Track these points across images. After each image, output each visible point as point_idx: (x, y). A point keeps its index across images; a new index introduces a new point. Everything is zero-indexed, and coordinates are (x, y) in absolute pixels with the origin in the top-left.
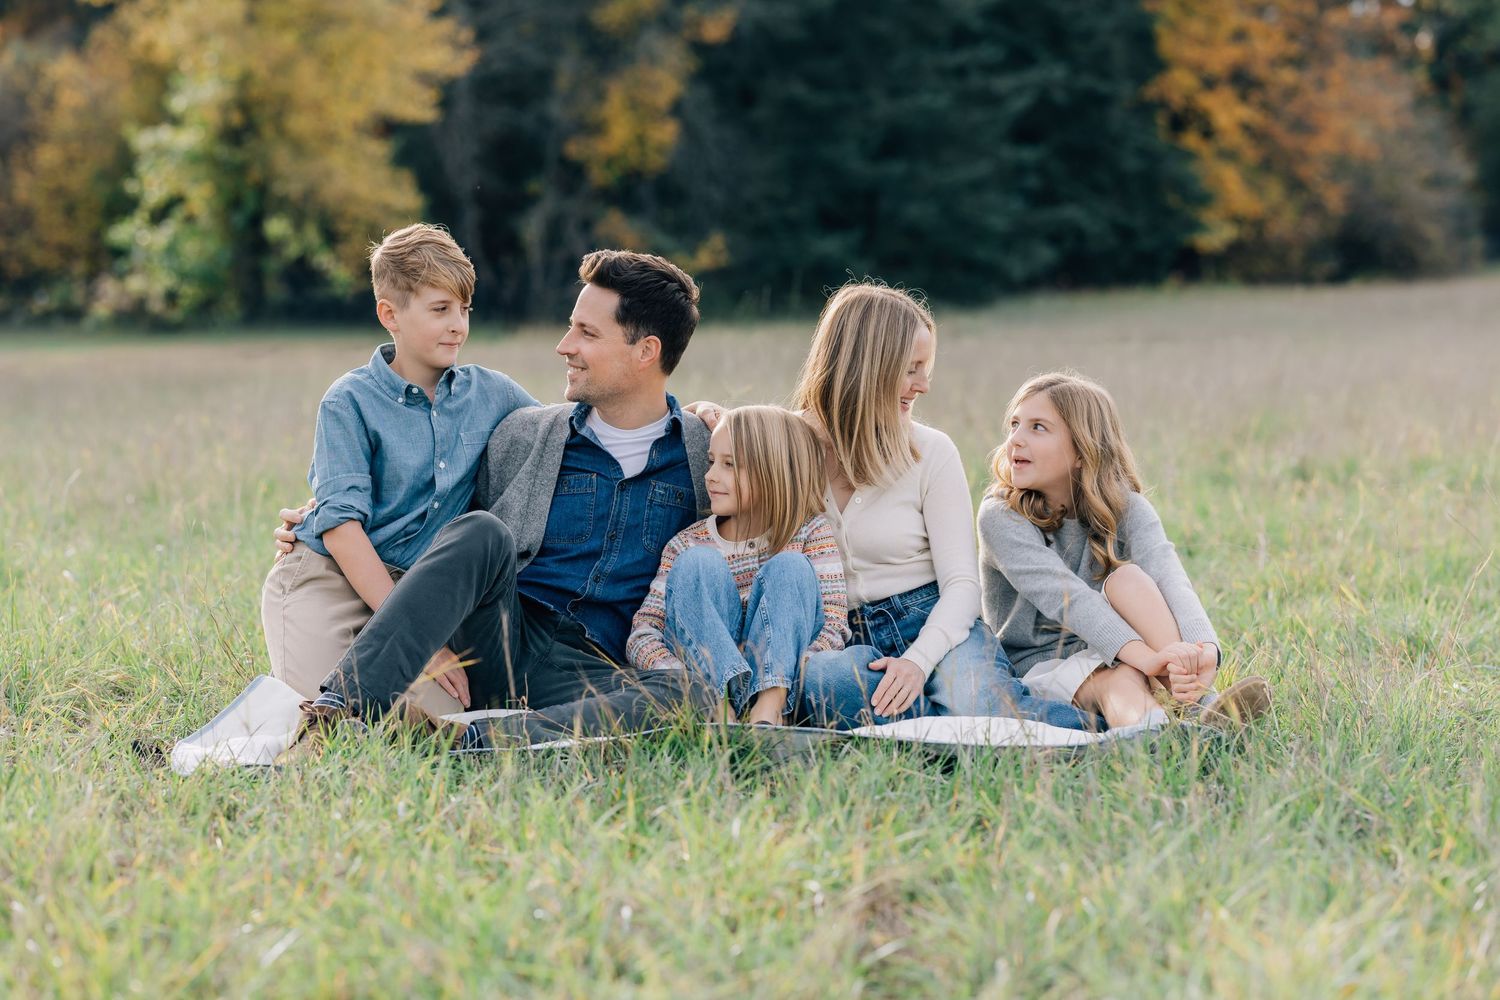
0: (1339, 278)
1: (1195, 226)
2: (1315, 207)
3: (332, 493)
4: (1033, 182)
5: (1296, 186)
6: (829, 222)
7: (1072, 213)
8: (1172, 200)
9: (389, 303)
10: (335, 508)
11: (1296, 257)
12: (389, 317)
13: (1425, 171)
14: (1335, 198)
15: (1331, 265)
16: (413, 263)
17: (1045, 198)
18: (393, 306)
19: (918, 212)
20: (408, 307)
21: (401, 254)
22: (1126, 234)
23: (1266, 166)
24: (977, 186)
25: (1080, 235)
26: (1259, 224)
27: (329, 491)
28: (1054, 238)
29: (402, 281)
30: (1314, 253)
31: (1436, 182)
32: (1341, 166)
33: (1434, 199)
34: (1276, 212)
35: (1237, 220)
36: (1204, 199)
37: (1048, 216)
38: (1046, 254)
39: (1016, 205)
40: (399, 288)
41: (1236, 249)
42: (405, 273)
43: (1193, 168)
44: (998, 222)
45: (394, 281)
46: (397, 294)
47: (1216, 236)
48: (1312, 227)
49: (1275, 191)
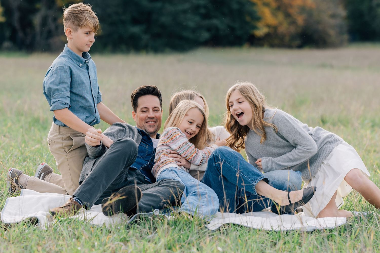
0: (300, 47)
1: (255, 28)
2: (294, 23)
3: (61, 98)
4: (203, 11)
5: (288, 15)
6: (135, 22)
7: (215, 22)
8: (248, 19)
9: (70, 29)
10: (62, 103)
11: (287, 39)
12: (69, 33)
13: (330, 13)
14: (300, 20)
15: (298, 42)
16: (81, 17)
17: (206, 16)
18: (72, 30)
19: (165, 19)
20: (77, 31)
21: (77, 14)
22: (232, 29)
23: (278, 8)
24: (185, 12)
25: (217, 29)
26: (275, 28)
27: (60, 97)
28: (209, 29)
29: (76, 22)
30: (293, 38)
31: (333, 16)
32: (303, 9)
33: (332, 22)
34: (281, 24)
35: (268, 26)
36: (258, 19)
37: (206, 22)
38: (205, 35)
39: (197, 18)
40: (75, 25)
41: (268, 36)
42: (77, 20)
43: (255, 8)
44: (191, 24)
45: (73, 22)
46: (74, 27)
47: (261, 31)
48: (292, 29)
49: (281, 17)
